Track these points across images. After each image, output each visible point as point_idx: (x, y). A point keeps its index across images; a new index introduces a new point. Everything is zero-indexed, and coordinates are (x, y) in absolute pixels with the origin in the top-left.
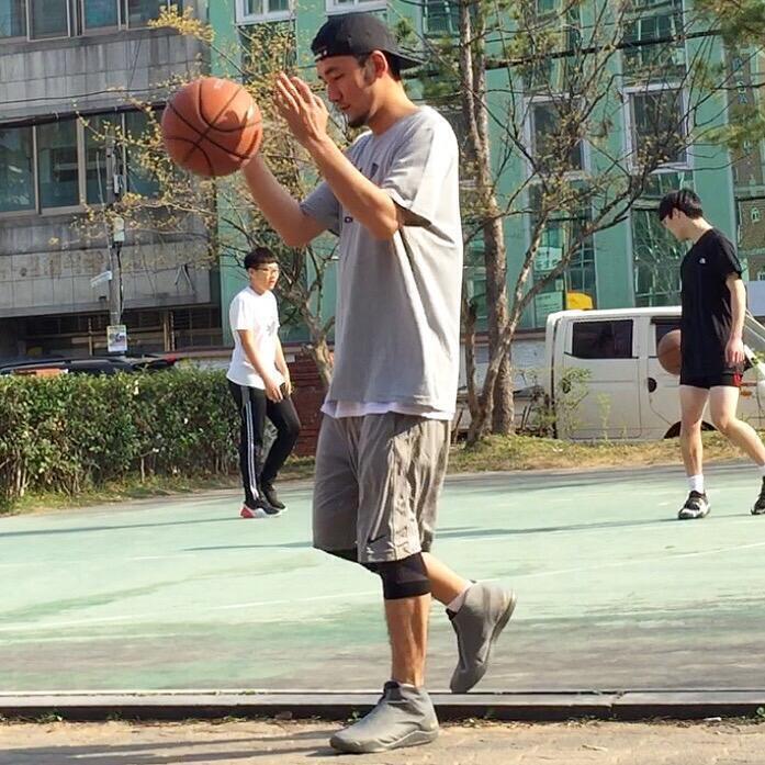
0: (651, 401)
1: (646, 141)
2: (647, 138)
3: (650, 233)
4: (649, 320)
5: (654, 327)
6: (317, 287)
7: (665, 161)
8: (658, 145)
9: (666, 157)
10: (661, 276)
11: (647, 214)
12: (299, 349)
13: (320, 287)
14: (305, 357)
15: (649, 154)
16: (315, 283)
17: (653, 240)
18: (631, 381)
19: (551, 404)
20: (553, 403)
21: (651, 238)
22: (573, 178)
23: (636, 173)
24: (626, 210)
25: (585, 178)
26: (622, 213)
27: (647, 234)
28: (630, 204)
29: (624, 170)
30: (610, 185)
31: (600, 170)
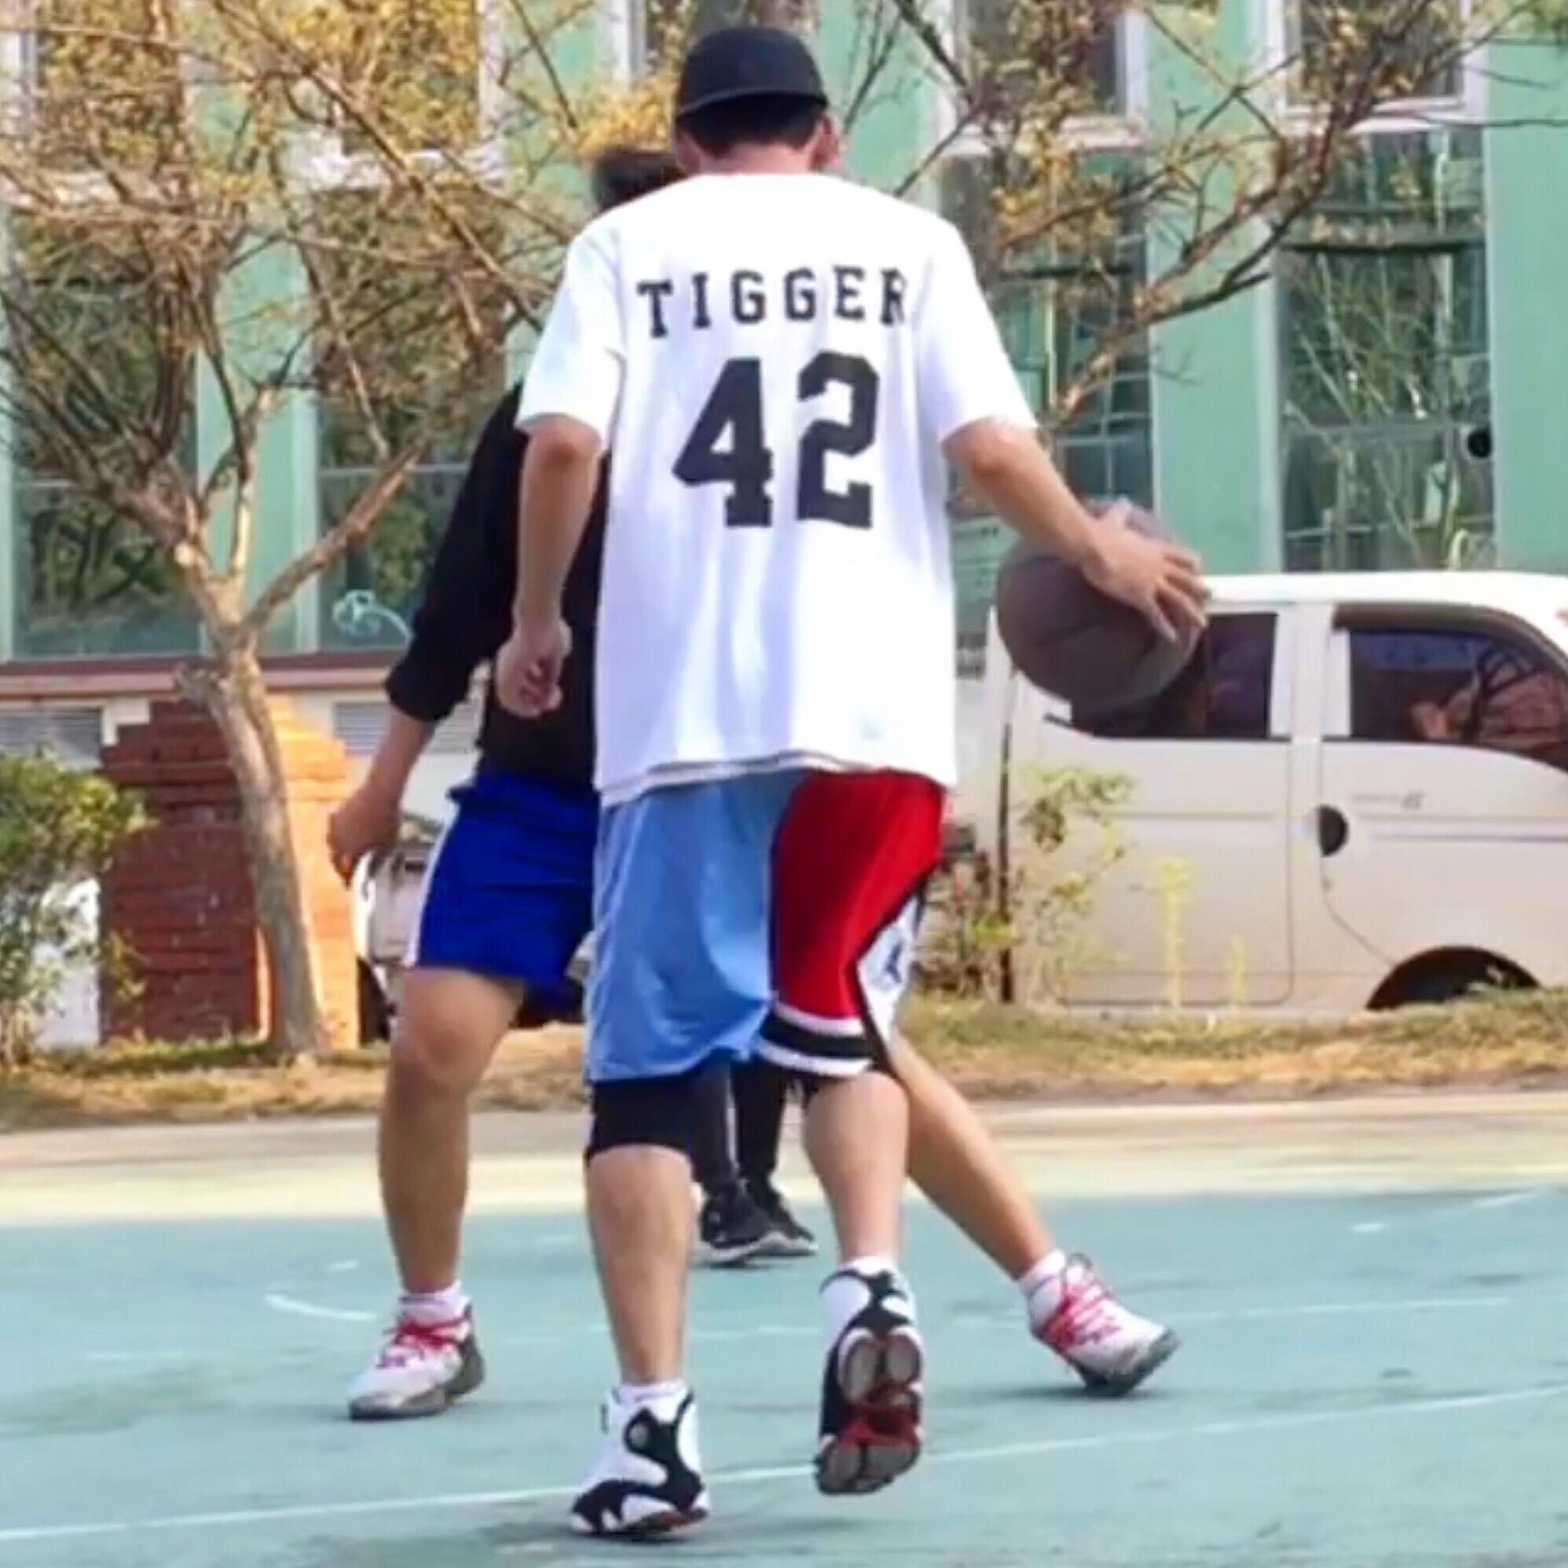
0: (1326, 884)
1: (1336, 23)
2: (1343, 13)
3: (1333, 327)
4: (1326, 615)
5: (1342, 642)
6: (232, 473)
7: (1400, 93)
8: (1376, 35)
9: (1402, 81)
10: (1365, 471)
11: (1322, 260)
12: (163, 681)
13: (243, 476)
14: (187, 706)
15: (1345, 67)
16: (223, 465)
17: (1342, 354)
18: (1263, 817)
19: (995, 885)
20: (1003, 883)
21: (1334, 345)
22: (1093, 141)
23: (1301, 129)
24: (1264, 250)
25: (1133, 142)
26: (1252, 261)
27: (1323, 335)
28: (1279, 230)
29: (1263, 119)
30: (1215, 164)
31: (1180, 114)
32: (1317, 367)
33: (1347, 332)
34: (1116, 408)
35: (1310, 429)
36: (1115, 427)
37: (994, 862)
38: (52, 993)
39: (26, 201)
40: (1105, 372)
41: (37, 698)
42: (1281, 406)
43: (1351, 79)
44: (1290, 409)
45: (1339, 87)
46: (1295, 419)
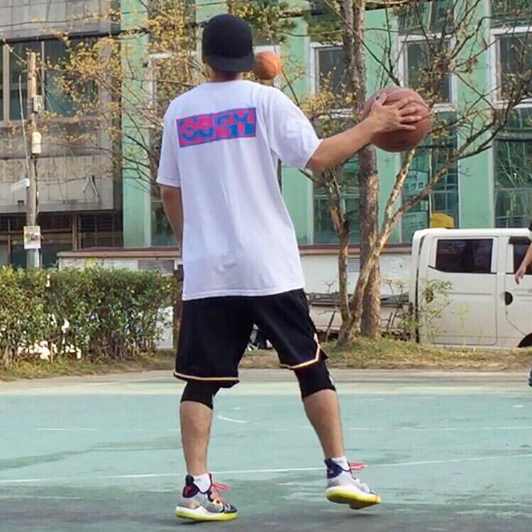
0: (507, 313)
1: (510, 77)
2: (512, 75)
3: (510, 161)
5: (512, 246)
7: (528, 96)
8: (521, 81)
10: (518, 200)
11: (507, 143)
15: (513, 90)
17: (512, 168)
18: (489, 294)
19: (414, 311)
20: (417, 311)
21: (510, 166)
22: (442, 110)
23: (501, 107)
24: (490, 140)
25: (454, 110)
26: (487, 142)
27: (507, 163)
28: (494, 134)
29: (490, 104)
30: (476, 116)
31: (467, 103)
32: (505, 172)
33: (514, 162)
34: (448, 183)
35: (503, 189)
36: (449, 188)
37: (414, 305)
38: (160, 335)
39: (153, 126)
40: (445, 173)
41: (157, 257)
42: (495, 182)
43: (515, 93)
44: (497, 183)
45: (511, 95)
46: (498, 186)
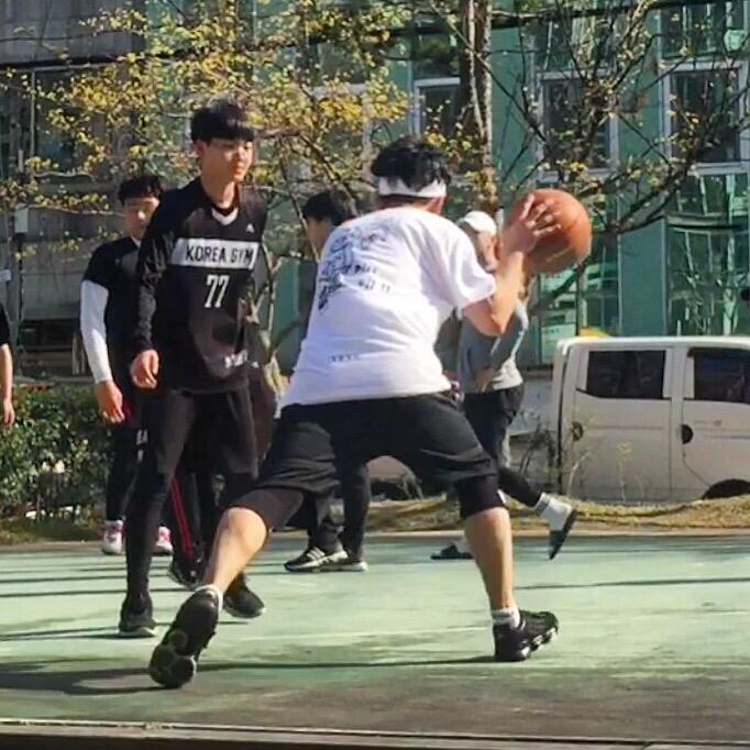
0: (684, 455)
4: (685, 351)
5: (691, 362)
6: (268, 288)
16: (264, 285)
18: (660, 429)
19: (556, 454)
20: (559, 452)
24: (662, 206)
26: (658, 210)
29: (663, 156)
